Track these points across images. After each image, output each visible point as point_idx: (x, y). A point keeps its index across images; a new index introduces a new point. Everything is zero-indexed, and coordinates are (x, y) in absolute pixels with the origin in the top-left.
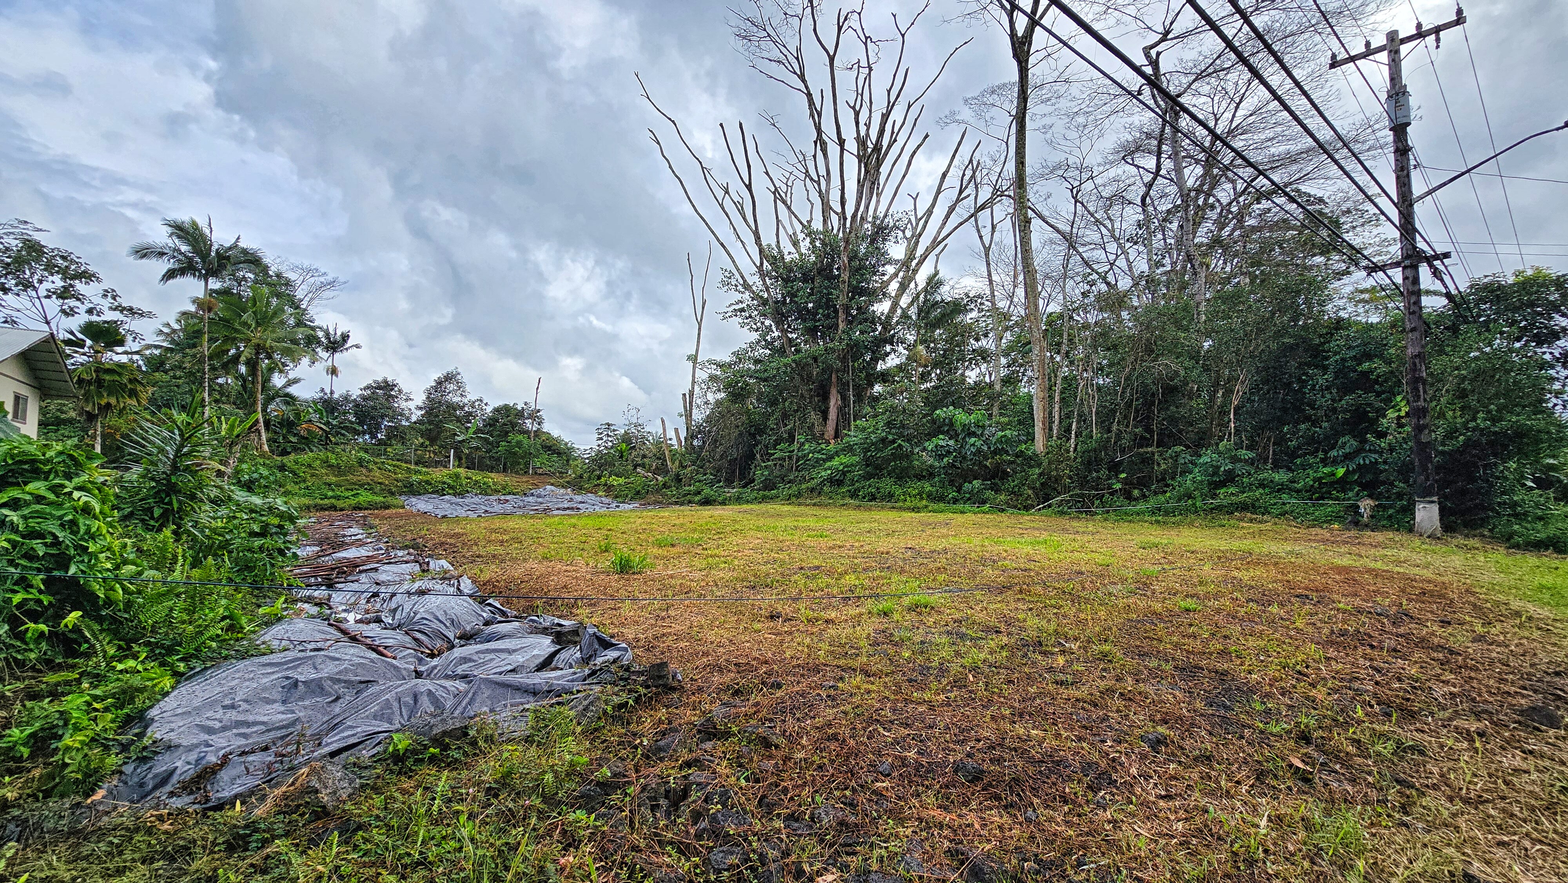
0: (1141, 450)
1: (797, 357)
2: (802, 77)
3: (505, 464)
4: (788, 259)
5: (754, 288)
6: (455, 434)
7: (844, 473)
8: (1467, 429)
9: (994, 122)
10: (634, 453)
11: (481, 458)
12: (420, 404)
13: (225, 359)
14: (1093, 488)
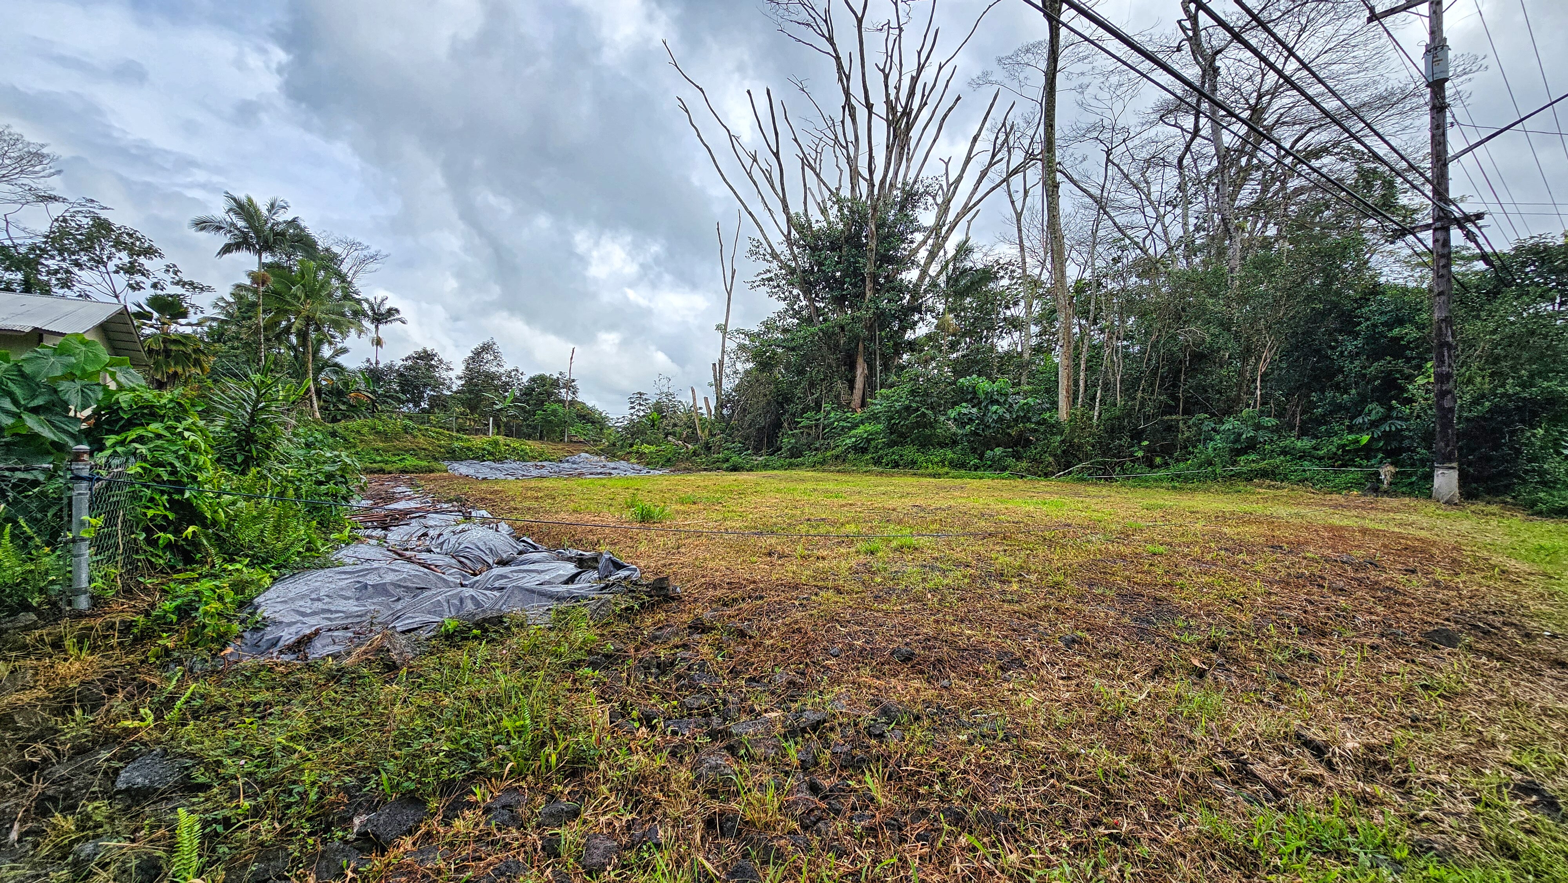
0: (1165, 418)
1: (824, 326)
2: (831, 40)
3: (541, 432)
4: (815, 227)
5: (782, 257)
6: (494, 403)
7: (868, 441)
8: (1495, 395)
9: (1028, 82)
10: (665, 422)
11: (519, 426)
12: (460, 374)
13: (278, 330)
14: (1114, 456)
